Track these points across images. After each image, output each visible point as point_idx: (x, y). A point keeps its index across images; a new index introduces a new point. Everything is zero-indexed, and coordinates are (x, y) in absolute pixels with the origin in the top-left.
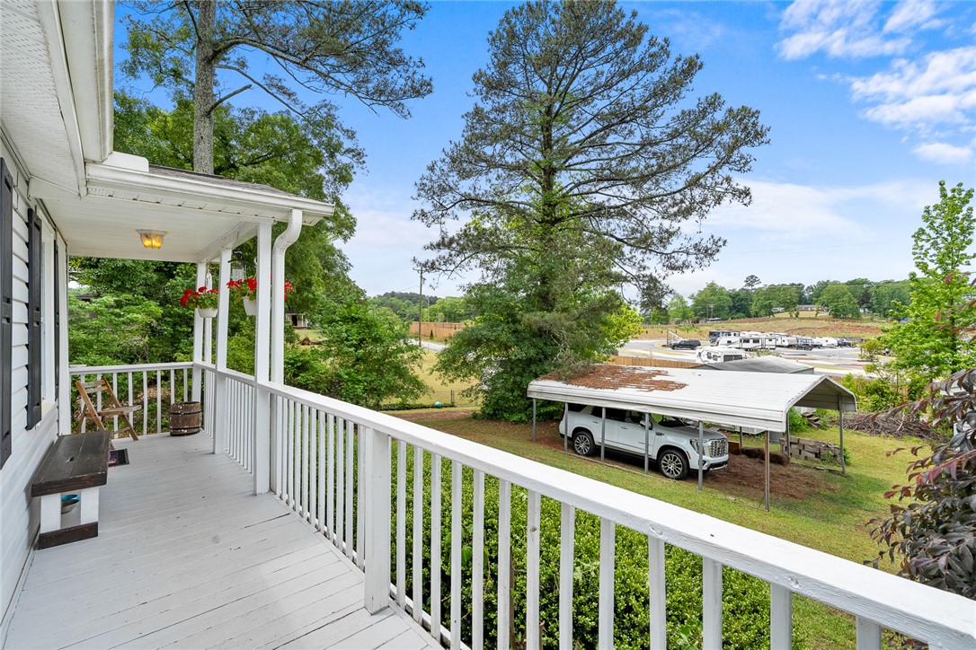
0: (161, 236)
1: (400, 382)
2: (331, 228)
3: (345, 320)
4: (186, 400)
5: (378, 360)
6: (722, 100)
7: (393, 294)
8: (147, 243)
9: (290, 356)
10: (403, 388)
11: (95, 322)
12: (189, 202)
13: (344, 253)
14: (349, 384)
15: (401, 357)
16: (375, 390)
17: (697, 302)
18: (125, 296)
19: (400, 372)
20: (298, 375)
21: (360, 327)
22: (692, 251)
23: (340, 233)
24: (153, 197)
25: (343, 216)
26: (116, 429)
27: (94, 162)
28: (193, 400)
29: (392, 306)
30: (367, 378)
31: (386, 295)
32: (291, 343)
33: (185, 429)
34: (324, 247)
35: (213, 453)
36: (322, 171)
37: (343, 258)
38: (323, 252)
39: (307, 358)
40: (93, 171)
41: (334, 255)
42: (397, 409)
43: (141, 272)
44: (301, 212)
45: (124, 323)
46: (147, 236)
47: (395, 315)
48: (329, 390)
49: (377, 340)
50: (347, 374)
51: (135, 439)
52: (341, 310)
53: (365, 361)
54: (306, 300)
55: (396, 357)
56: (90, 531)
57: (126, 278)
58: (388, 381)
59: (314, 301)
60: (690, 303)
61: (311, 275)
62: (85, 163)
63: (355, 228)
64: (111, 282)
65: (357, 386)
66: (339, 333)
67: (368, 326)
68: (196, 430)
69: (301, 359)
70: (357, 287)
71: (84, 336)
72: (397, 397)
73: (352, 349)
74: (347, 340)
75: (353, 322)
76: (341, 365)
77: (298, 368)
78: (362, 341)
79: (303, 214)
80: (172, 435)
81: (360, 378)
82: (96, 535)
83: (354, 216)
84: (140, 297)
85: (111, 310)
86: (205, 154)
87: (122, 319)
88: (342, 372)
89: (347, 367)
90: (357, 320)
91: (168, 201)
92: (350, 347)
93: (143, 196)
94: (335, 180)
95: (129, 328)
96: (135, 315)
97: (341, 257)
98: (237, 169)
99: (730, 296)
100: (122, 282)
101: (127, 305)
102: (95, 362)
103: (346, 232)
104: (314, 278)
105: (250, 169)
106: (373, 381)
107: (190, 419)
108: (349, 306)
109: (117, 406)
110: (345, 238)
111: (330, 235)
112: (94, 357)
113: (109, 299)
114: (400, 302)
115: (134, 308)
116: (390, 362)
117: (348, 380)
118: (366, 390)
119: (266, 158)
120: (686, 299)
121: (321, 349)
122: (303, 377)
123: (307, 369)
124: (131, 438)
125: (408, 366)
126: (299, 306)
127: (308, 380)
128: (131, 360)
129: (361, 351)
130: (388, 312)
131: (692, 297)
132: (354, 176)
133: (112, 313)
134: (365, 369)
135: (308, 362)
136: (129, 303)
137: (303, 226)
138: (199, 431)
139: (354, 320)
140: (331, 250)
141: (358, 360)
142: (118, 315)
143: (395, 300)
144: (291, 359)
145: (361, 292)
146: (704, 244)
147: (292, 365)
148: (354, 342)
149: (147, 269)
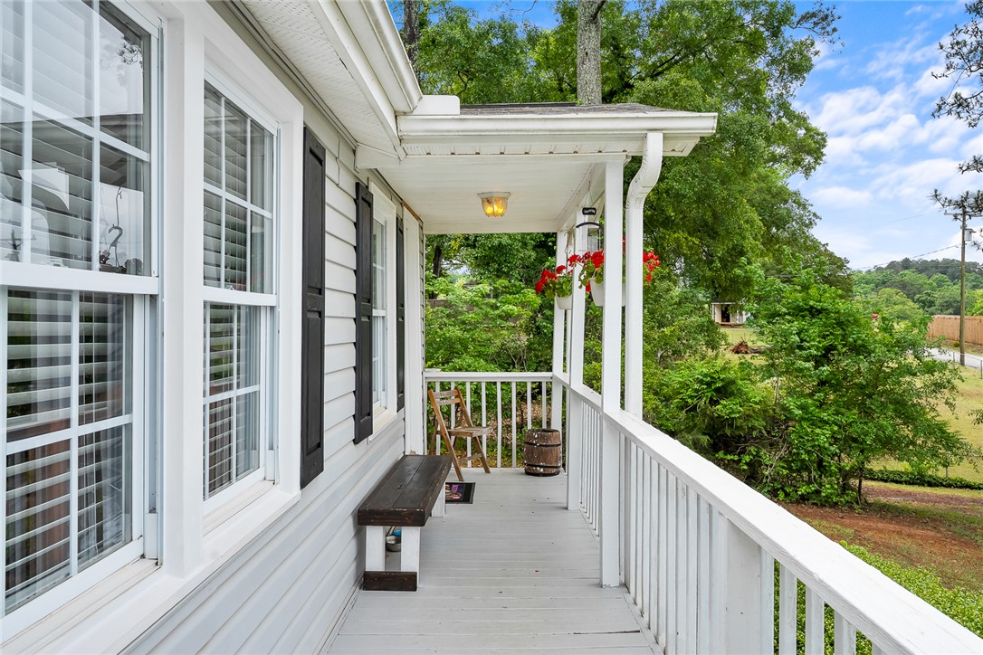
0: (504, 199)
1: (906, 431)
2: (782, 156)
3: (797, 312)
4: (544, 426)
5: (861, 387)
7: (906, 264)
8: (489, 210)
9: (705, 371)
10: (913, 443)
11: (470, 316)
12: (511, 147)
13: (804, 195)
14: (805, 424)
15: (909, 383)
16: (855, 440)
18: (503, 282)
19: (905, 410)
20: (717, 403)
21: (825, 325)
23: (797, 163)
24: (470, 147)
25: (801, 132)
26: (469, 455)
27: (405, 114)
28: (553, 428)
29: (903, 286)
30: (839, 417)
31: (892, 265)
32: (713, 349)
33: (541, 467)
34: (769, 191)
35: (566, 508)
36: (761, 64)
37: (803, 206)
38: (768, 197)
39: (731, 375)
40: (407, 126)
41: (786, 202)
42: (908, 483)
43: (517, 250)
44: (659, 136)
45: (500, 317)
46: (489, 201)
47: (911, 303)
48: (769, 433)
49: (859, 349)
50: (801, 407)
51: (487, 471)
52: (793, 295)
53: (836, 387)
54: (734, 280)
55: (899, 383)
56: (406, 582)
57: (502, 259)
58: (881, 428)
59: (748, 282)
61: (744, 238)
62: (396, 117)
63: (824, 151)
64: (488, 264)
65: (818, 431)
66: (785, 335)
67: (840, 324)
68: (554, 471)
69: (722, 376)
70: (831, 255)
71: (459, 333)
72: (900, 459)
73: (809, 365)
74: (801, 348)
75: (813, 316)
76: (791, 392)
77: (718, 390)
78: (829, 349)
79: (665, 138)
80: (528, 473)
81: (824, 415)
82: (414, 589)
83: (821, 131)
84: (518, 283)
85: (487, 300)
86: (590, 78)
87: (497, 312)
88: (791, 403)
89: (802, 395)
90: (819, 312)
91: (490, 148)
92: (807, 360)
93: (461, 147)
94: (782, 73)
95: (505, 324)
96: (511, 307)
97: (799, 204)
98: (631, 87)
100: (499, 265)
101: (503, 293)
102: (470, 366)
103: (808, 159)
104: (749, 242)
105: (648, 84)
106: (850, 425)
107: (547, 453)
108: (805, 288)
109: (470, 426)
110: (808, 170)
111: (780, 168)
112: (469, 360)
113: (486, 287)
114: (922, 279)
115: (511, 297)
116: (884, 392)
117: (803, 419)
118: (836, 440)
119: (671, 64)
121: (760, 361)
122: (725, 406)
123: (732, 394)
124: (482, 470)
125: (923, 402)
126: (725, 290)
127: (733, 412)
128: (507, 366)
129: (826, 369)
130: (896, 298)
132: (815, 59)
133: (486, 304)
134: (835, 402)
135: (733, 382)
136: (507, 290)
137: (664, 158)
138: (558, 473)
139: (814, 312)
140: (782, 195)
141: (822, 383)
142: (495, 307)
143: (909, 275)
144: (706, 375)
145: (840, 263)
147: (709, 384)
148: (814, 352)
149: (525, 244)
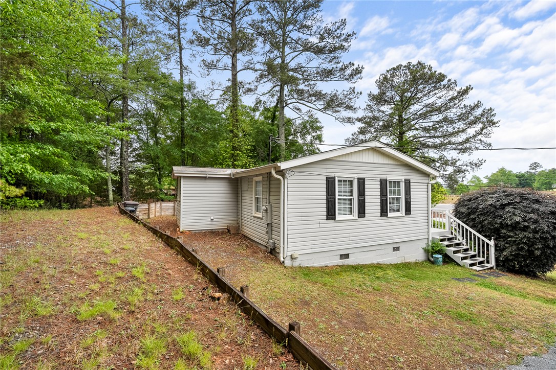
6: (482, 103)
17: (491, 180)
22: (469, 165)
60: (485, 181)
99: (517, 176)
120: (482, 178)
131: (486, 177)
146: (474, 162)
